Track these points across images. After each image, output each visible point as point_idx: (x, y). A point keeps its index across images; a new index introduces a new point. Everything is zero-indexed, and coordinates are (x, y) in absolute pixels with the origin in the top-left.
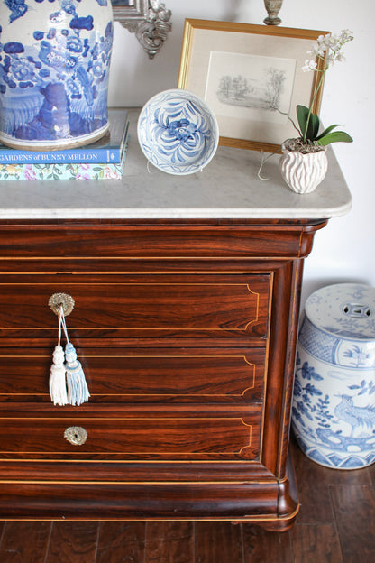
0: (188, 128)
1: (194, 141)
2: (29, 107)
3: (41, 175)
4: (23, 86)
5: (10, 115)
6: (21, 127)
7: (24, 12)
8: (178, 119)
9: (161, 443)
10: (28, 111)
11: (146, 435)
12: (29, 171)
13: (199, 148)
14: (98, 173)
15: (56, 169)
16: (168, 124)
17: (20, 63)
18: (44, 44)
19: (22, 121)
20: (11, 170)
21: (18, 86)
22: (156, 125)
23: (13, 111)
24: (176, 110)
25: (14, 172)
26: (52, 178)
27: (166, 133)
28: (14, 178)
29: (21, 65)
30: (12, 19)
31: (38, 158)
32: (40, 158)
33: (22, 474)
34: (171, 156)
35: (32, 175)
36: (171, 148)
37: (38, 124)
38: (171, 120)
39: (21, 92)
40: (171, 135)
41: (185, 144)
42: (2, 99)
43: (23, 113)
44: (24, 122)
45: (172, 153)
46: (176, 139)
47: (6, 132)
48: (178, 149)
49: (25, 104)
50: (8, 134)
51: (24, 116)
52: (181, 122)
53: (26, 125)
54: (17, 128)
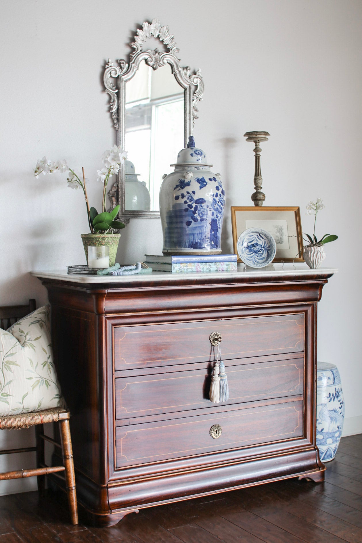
0: (258, 247)
1: (261, 253)
2: (203, 231)
3: (203, 268)
4: (202, 220)
5: (191, 237)
6: (197, 243)
7: (206, 185)
8: (253, 243)
10: (202, 234)
12: (198, 267)
13: (265, 255)
14: (228, 267)
15: (210, 265)
16: (248, 246)
17: (203, 208)
18: (214, 199)
19: (197, 239)
20: (189, 266)
21: (199, 220)
23: (193, 235)
24: (251, 239)
25: (191, 267)
26: (208, 270)
27: (247, 250)
29: (203, 210)
30: (201, 188)
34: (252, 260)
35: (199, 269)
36: (251, 257)
38: (249, 244)
39: (200, 224)
40: (250, 251)
41: (257, 254)
42: (187, 229)
43: (199, 235)
44: (199, 239)
45: (252, 259)
46: (253, 253)
47: (186, 247)
48: (254, 257)
49: (201, 229)
50: (188, 248)
51: (199, 236)
52: (254, 245)
53: (200, 241)
54: (194, 243)
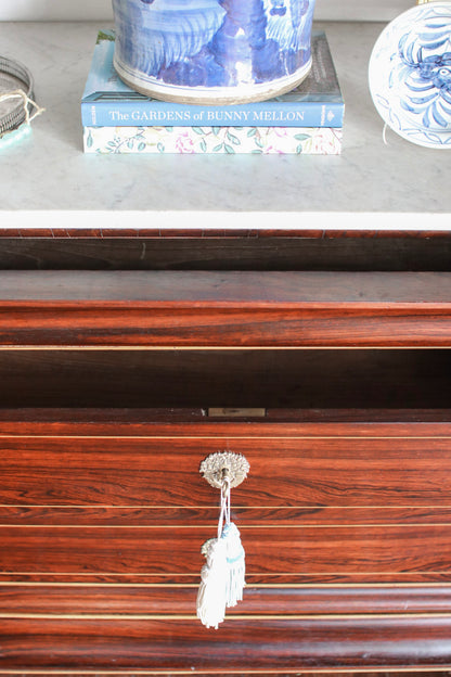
2: (196, 29)
3: (203, 145)
5: (158, 43)
6: (177, 63)
8: (439, 51)
9: (352, 559)
10: (193, 36)
11: (330, 549)
12: (183, 139)
14: (303, 143)
15: (230, 136)
16: (420, 61)
19: (179, 53)
20: (151, 135)
22: (399, 60)
23: (164, 35)
24: (437, 36)
25: (155, 140)
26: (223, 151)
27: (416, 74)
28: (154, 150)
31: (200, 117)
32: (205, 115)
33: (130, 605)
34: (423, 114)
35: (187, 145)
36: (423, 100)
37: (207, 58)
38: (426, 54)
39: (185, 3)
40: (425, 78)
41: (447, 94)
42: (145, 15)
43: (182, 39)
44: (183, 54)
45: (423, 109)
46: (433, 86)
47: (145, 72)
48: (434, 103)
49: (189, 22)
50: (150, 75)
51: (183, 45)
52: (444, 58)
53: (186, 60)
54: (168, 65)
